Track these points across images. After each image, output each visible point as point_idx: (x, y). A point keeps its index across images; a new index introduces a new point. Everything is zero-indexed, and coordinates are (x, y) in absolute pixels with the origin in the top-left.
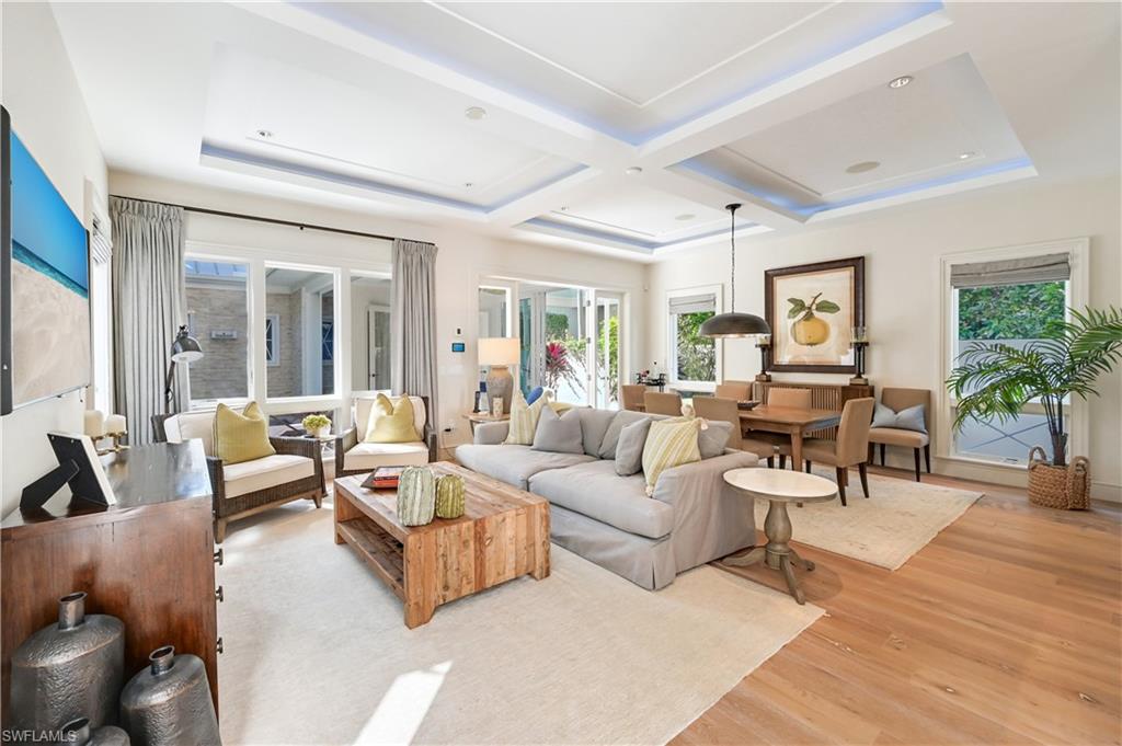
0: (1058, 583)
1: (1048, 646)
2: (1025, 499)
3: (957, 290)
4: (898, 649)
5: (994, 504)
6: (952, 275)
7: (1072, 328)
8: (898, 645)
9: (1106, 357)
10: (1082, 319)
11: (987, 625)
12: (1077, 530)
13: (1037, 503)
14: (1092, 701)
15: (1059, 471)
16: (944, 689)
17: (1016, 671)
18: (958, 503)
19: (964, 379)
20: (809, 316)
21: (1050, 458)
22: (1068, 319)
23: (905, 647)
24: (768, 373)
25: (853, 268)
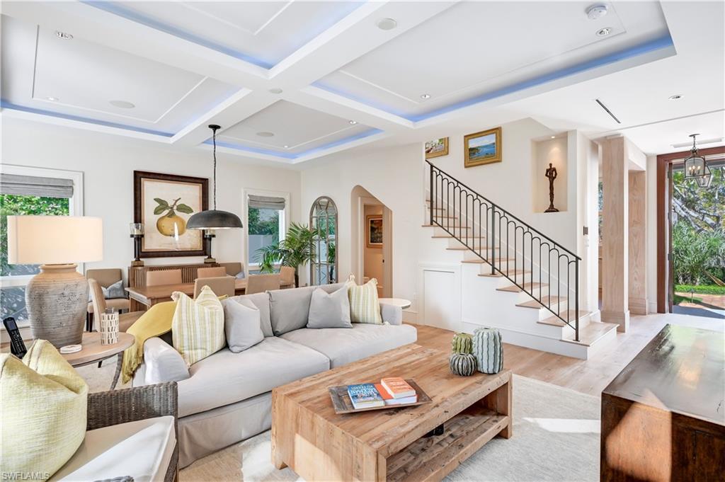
20: (171, 215)
24: (141, 259)
25: (201, 185)
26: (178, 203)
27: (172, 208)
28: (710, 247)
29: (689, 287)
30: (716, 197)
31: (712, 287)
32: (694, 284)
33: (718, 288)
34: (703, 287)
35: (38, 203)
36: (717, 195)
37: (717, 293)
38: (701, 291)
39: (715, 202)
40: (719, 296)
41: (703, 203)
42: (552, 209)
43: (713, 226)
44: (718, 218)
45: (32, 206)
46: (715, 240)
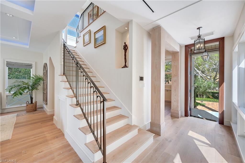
0: (41, 124)
1: (47, 134)
2: (25, 112)
3: (8, 67)
4: (26, 153)
5: (21, 115)
6: (7, 64)
7: (33, 78)
8: (25, 153)
9: (39, 83)
10: (35, 76)
11: (37, 137)
12: (37, 114)
13: (28, 112)
14: (57, 137)
15: (32, 105)
16: (40, 152)
17: (47, 141)
18: (13, 118)
19: (11, 89)
21: (30, 102)
22: (31, 76)
23: (27, 152)
28: (208, 85)
29: (201, 99)
30: (210, 71)
31: (209, 99)
32: (203, 98)
33: (211, 99)
34: (206, 99)
36: (211, 70)
37: (210, 101)
38: (205, 100)
39: (210, 72)
40: (211, 103)
41: (207, 72)
42: (125, 66)
43: (210, 79)
44: (211, 76)
46: (210, 83)
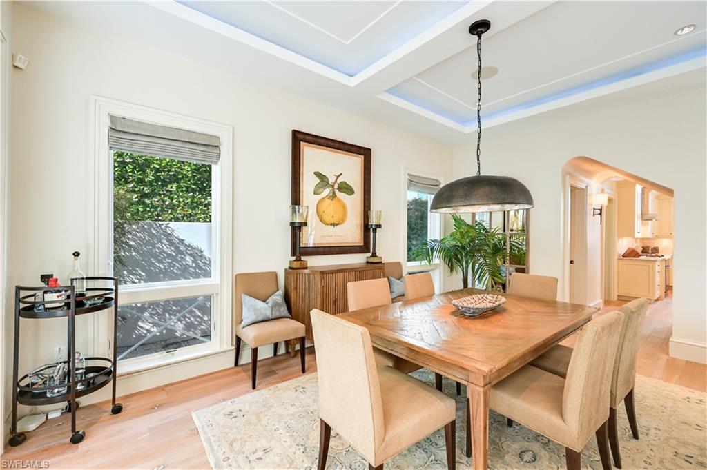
20: (333, 195)
24: (303, 258)
25: (363, 156)
26: (339, 181)
27: (333, 186)
35: (152, 186)
45: (145, 188)
